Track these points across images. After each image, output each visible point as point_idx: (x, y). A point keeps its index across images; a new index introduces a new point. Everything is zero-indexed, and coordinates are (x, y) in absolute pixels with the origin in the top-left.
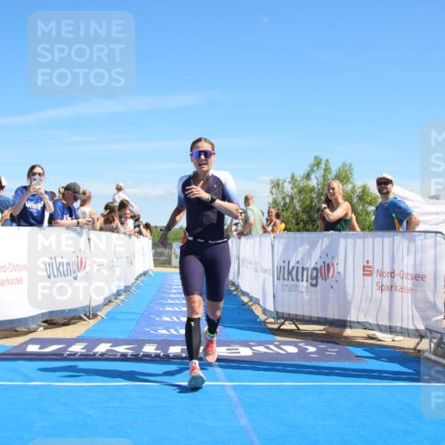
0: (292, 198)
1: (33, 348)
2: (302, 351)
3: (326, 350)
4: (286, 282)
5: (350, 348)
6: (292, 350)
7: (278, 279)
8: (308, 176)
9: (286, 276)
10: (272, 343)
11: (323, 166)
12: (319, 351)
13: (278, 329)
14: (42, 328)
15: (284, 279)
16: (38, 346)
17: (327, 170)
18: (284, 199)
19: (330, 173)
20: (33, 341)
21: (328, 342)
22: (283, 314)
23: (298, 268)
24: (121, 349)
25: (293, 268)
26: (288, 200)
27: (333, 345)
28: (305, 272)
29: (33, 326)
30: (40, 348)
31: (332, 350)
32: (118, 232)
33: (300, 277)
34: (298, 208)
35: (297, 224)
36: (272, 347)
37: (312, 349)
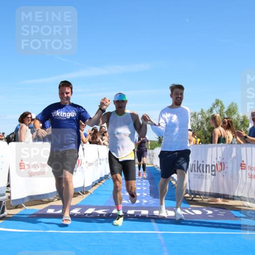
0: (202, 123)
1: (51, 211)
2: (204, 213)
3: (218, 213)
4: (196, 173)
5: (232, 212)
6: (198, 212)
7: (192, 171)
8: (211, 111)
9: (196, 169)
10: (187, 209)
11: (220, 104)
12: (214, 214)
13: (192, 200)
14: (56, 200)
15: (195, 171)
16: (53, 210)
17: (222, 106)
18: (198, 124)
19: (224, 108)
20: (51, 207)
21: (219, 208)
22: (194, 191)
23: (203, 165)
24: (100, 212)
25: (200, 165)
26: (199, 124)
27: (222, 210)
28: (208, 167)
29: (51, 198)
30: (54, 211)
31: (222, 213)
32: (100, 144)
33: (205, 170)
34: (206, 129)
35: (206, 138)
36: (187, 211)
37: (210, 212)
